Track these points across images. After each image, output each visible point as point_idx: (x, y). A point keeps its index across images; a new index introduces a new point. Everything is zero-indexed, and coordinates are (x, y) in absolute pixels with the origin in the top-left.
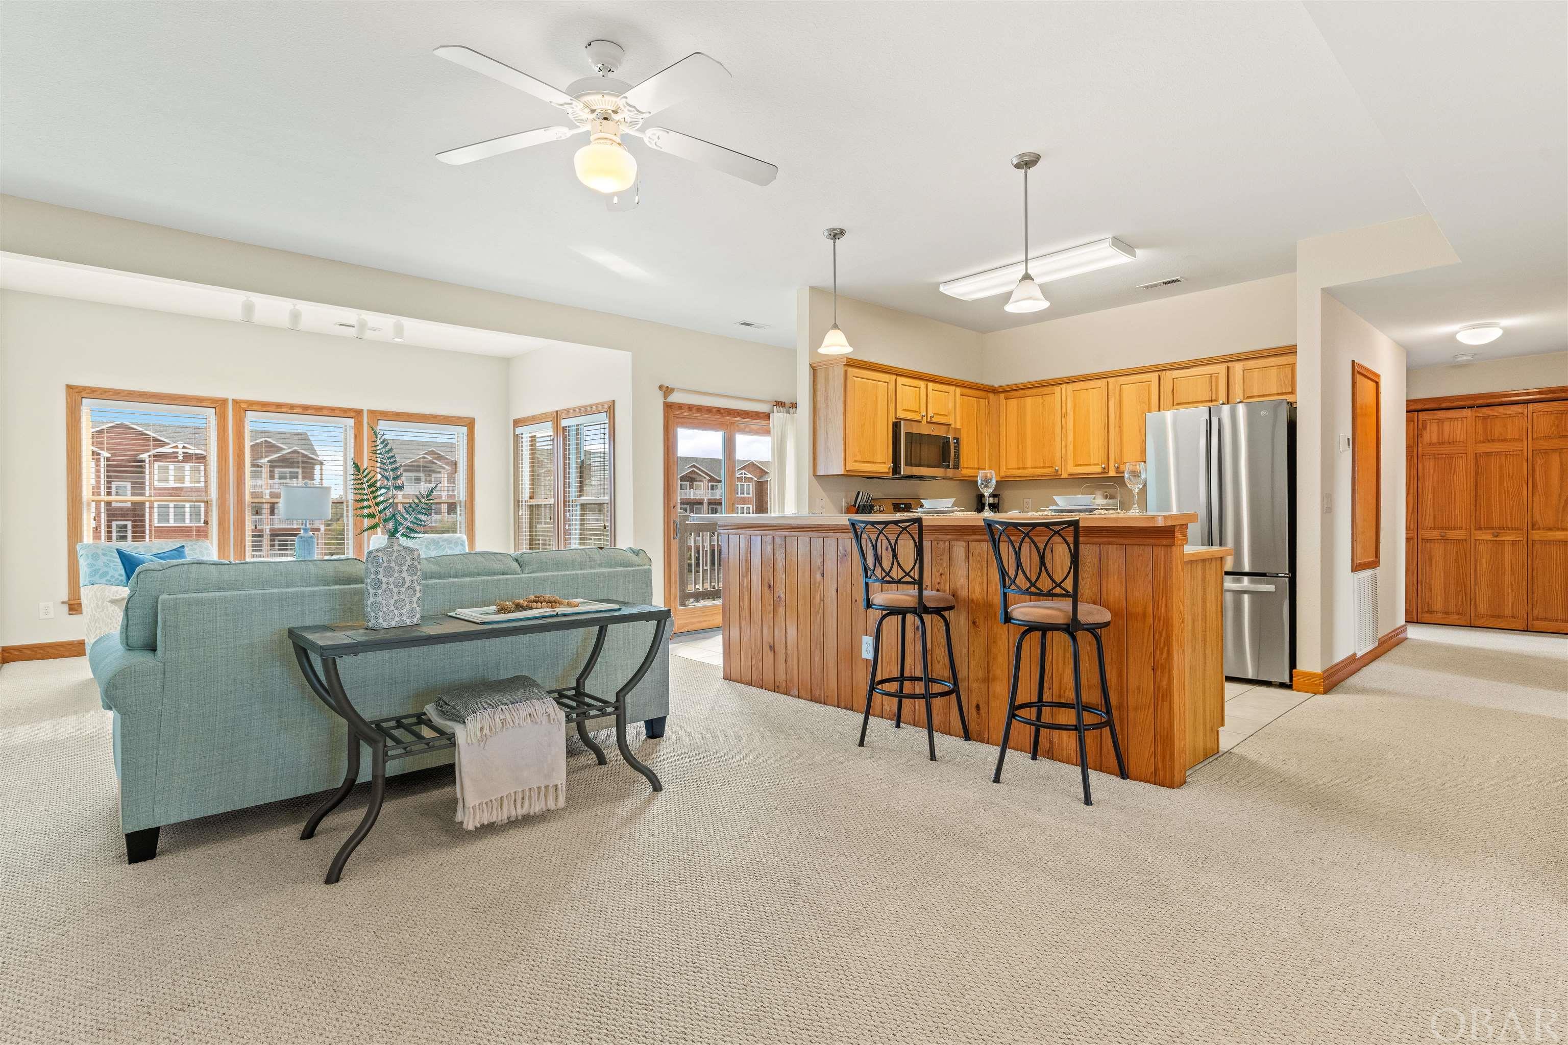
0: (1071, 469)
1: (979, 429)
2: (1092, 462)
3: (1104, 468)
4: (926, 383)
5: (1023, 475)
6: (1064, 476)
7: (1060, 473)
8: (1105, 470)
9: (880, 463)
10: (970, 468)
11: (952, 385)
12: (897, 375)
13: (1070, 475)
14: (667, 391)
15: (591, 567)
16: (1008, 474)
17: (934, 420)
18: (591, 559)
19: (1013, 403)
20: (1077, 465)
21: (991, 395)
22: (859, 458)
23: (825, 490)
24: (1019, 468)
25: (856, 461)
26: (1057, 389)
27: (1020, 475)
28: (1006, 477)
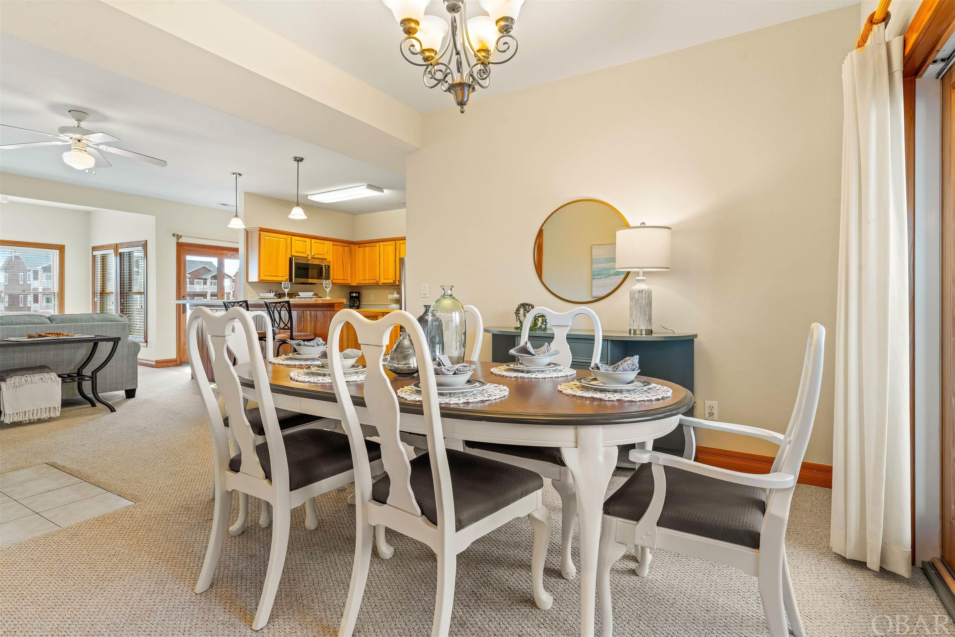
0: (382, 281)
1: (344, 261)
2: (390, 278)
3: (394, 281)
4: (310, 239)
5: (365, 283)
6: (380, 284)
7: (378, 283)
8: (395, 282)
9: (281, 277)
10: (338, 279)
11: (327, 240)
12: (292, 235)
13: (382, 283)
14: (178, 237)
15: (92, 322)
16: (359, 283)
17: (314, 257)
18: (92, 318)
19: (361, 249)
20: (385, 279)
21: (352, 245)
22: (268, 274)
23: (254, 289)
24: (363, 280)
25: (266, 276)
26: (378, 244)
27: (364, 283)
28: (358, 284)
